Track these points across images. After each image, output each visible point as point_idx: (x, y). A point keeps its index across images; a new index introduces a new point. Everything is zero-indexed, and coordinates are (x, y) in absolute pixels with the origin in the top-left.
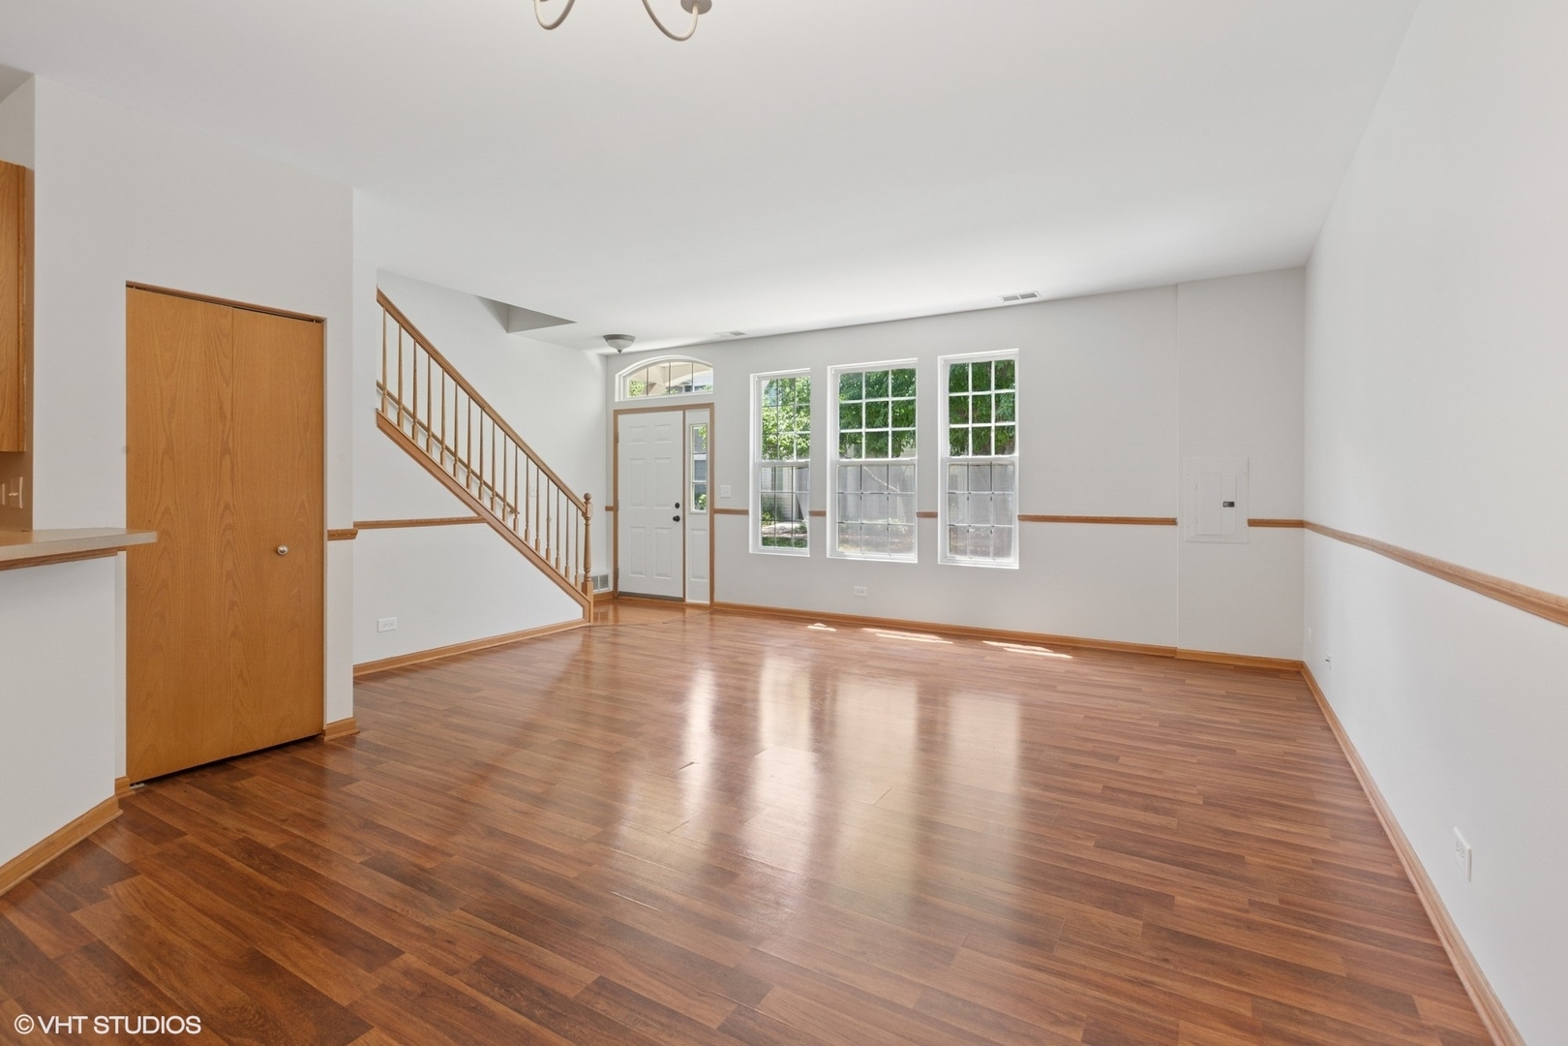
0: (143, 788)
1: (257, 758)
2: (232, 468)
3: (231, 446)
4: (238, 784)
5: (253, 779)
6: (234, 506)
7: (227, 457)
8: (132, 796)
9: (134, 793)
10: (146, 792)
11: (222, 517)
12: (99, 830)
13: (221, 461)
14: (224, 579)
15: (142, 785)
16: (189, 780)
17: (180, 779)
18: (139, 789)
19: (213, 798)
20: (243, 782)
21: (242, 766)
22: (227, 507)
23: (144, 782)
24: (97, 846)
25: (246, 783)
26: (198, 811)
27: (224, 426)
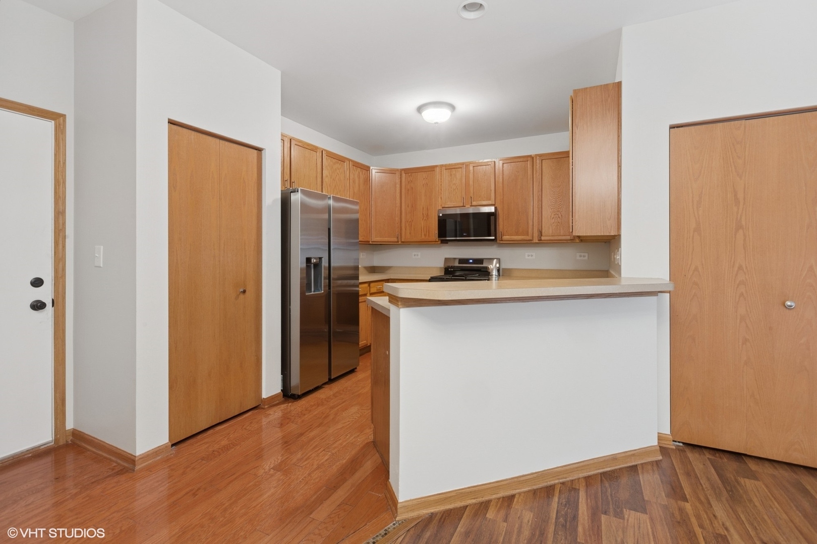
0: (682, 446)
1: (767, 464)
2: (745, 240)
3: (743, 223)
4: (742, 480)
5: (756, 482)
6: (746, 268)
7: (741, 232)
8: (672, 449)
9: (674, 447)
10: (681, 450)
11: (737, 275)
12: (645, 463)
13: (735, 235)
14: (738, 320)
15: (681, 444)
16: (710, 457)
17: (705, 452)
18: (679, 446)
19: (719, 482)
20: (747, 480)
21: (753, 466)
22: (740, 268)
23: (683, 443)
24: (638, 474)
25: (748, 483)
26: (704, 486)
27: (738, 209)
